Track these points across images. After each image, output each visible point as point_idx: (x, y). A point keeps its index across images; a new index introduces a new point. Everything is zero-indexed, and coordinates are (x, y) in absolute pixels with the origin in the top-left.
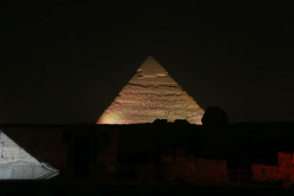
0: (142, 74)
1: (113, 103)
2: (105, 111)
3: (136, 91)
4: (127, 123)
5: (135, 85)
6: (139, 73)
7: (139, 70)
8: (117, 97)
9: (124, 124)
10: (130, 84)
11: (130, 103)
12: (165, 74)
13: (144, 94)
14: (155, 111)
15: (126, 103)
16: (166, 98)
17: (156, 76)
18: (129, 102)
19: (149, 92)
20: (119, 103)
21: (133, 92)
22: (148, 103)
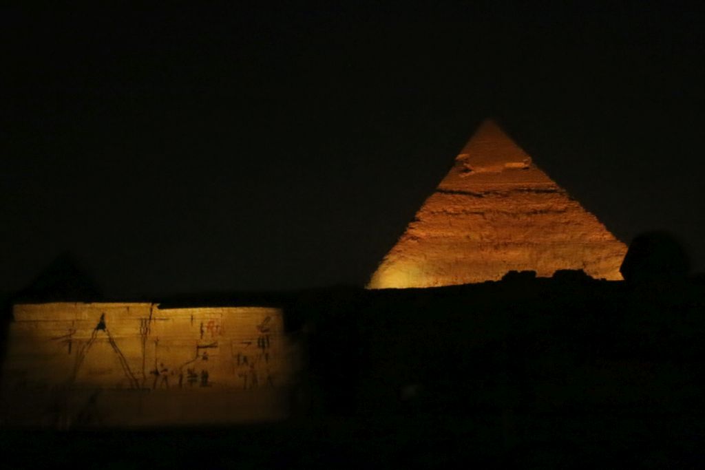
0: (468, 166)
1: (403, 239)
2: (385, 258)
3: (456, 207)
4: (440, 285)
5: (452, 192)
6: (462, 162)
7: (460, 156)
8: (411, 224)
9: (432, 285)
10: (441, 191)
11: (444, 237)
12: (526, 163)
13: (476, 213)
14: (503, 251)
15: (433, 236)
16: (529, 219)
17: (502, 168)
18: (439, 233)
19: (489, 207)
20: (418, 238)
21: (450, 210)
22: (487, 233)
